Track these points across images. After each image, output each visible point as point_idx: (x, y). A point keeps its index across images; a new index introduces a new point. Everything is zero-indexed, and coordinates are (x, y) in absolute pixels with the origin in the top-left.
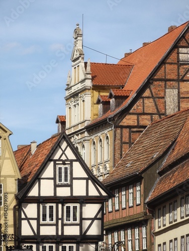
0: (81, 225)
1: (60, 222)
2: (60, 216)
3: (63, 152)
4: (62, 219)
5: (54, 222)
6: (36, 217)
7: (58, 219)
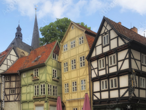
0: (117, 65)
1: (107, 66)
2: (107, 64)
3: (106, 28)
4: (108, 65)
5: (105, 67)
6: (97, 67)
7: (106, 65)
